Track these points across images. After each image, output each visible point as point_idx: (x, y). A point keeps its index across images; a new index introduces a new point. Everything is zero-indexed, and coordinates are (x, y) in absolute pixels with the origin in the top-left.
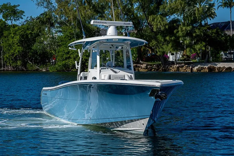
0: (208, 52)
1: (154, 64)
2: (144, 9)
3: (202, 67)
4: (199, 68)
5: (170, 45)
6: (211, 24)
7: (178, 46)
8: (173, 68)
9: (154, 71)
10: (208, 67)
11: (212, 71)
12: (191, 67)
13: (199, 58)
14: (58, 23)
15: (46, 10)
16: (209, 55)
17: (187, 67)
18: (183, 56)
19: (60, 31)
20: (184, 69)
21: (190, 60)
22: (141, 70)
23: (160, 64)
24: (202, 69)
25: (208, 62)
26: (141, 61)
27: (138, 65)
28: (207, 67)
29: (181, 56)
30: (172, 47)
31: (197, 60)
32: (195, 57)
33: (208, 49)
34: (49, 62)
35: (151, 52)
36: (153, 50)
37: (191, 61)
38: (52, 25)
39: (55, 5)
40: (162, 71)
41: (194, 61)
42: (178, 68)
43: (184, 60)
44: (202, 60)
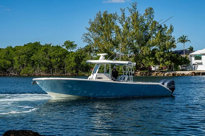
0: (172, 66)
1: (144, 72)
2: (139, 44)
4: (167, 74)
5: (152, 62)
6: (174, 51)
7: (156, 63)
8: (154, 74)
9: (144, 75)
11: (175, 75)
12: (163, 74)
14: (94, 51)
15: (88, 44)
17: (161, 73)
18: (159, 68)
19: (95, 55)
21: (162, 70)
22: (137, 75)
23: (147, 72)
24: (169, 75)
25: (172, 71)
26: (137, 70)
28: (172, 73)
29: (158, 68)
30: (153, 63)
31: (166, 70)
32: (166, 68)
33: (172, 64)
34: (90, 71)
35: (142, 66)
36: (143, 65)
38: (91, 52)
39: (93, 42)
40: (149, 75)
41: (165, 70)
42: (157, 74)
43: (159, 70)
44: (169, 70)
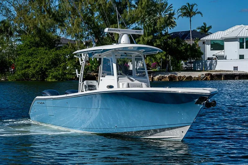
0: (168, 61)
2: (104, 18)
3: (163, 77)
4: (160, 77)
6: (171, 34)
10: (169, 76)
11: (173, 80)
12: (151, 77)
13: (159, 67)
14: (17, 32)
15: (5, 18)
16: (169, 64)
19: (19, 40)
21: (150, 69)
24: (163, 79)
25: (169, 71)
28: (167, 76)
31: (157, 69)
32: (155, 66)
33: (168, 58)
34: (8, 71)
37: (152, 71)
38: (11, 34)
39: (14, 13)
41: (155, 70)
44: (162, 69)
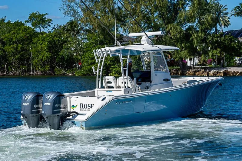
0: (223, 58)
1: (173, 69)
2: (163, 18)
3: (217, 72)
4: (215, 72)
5: (186, 51)
6: (226, 32)
7: (193, 52)
8: (191, 72)
9: (173, 75)
10: (223, 72)
11: (227, 74)
12: (207, 72)
13: (214, 63)
14: (84, 31)
15: (73, 18)
16: (224, 60)
17: (204, 71)
18: (200, 61)
19: (85, 38)
20: (201, 73)
21: (205, 65)
23: (179, 69)
24: (218, 74)
25: (223, 66)
26: (161, 66)
27: (159, 69)
28: (222, 71)
29: (198, 61)
30: (188, 53)
31: (213, 65)
32: (211, 62)
33: (223, 54)
35: (170, 58)
36: (171, 56)
37: (208, 66)
40: (181, 75)
41: (211, 66)
42: (195, 72)
43: (201, 65)
44: (217, 65)
